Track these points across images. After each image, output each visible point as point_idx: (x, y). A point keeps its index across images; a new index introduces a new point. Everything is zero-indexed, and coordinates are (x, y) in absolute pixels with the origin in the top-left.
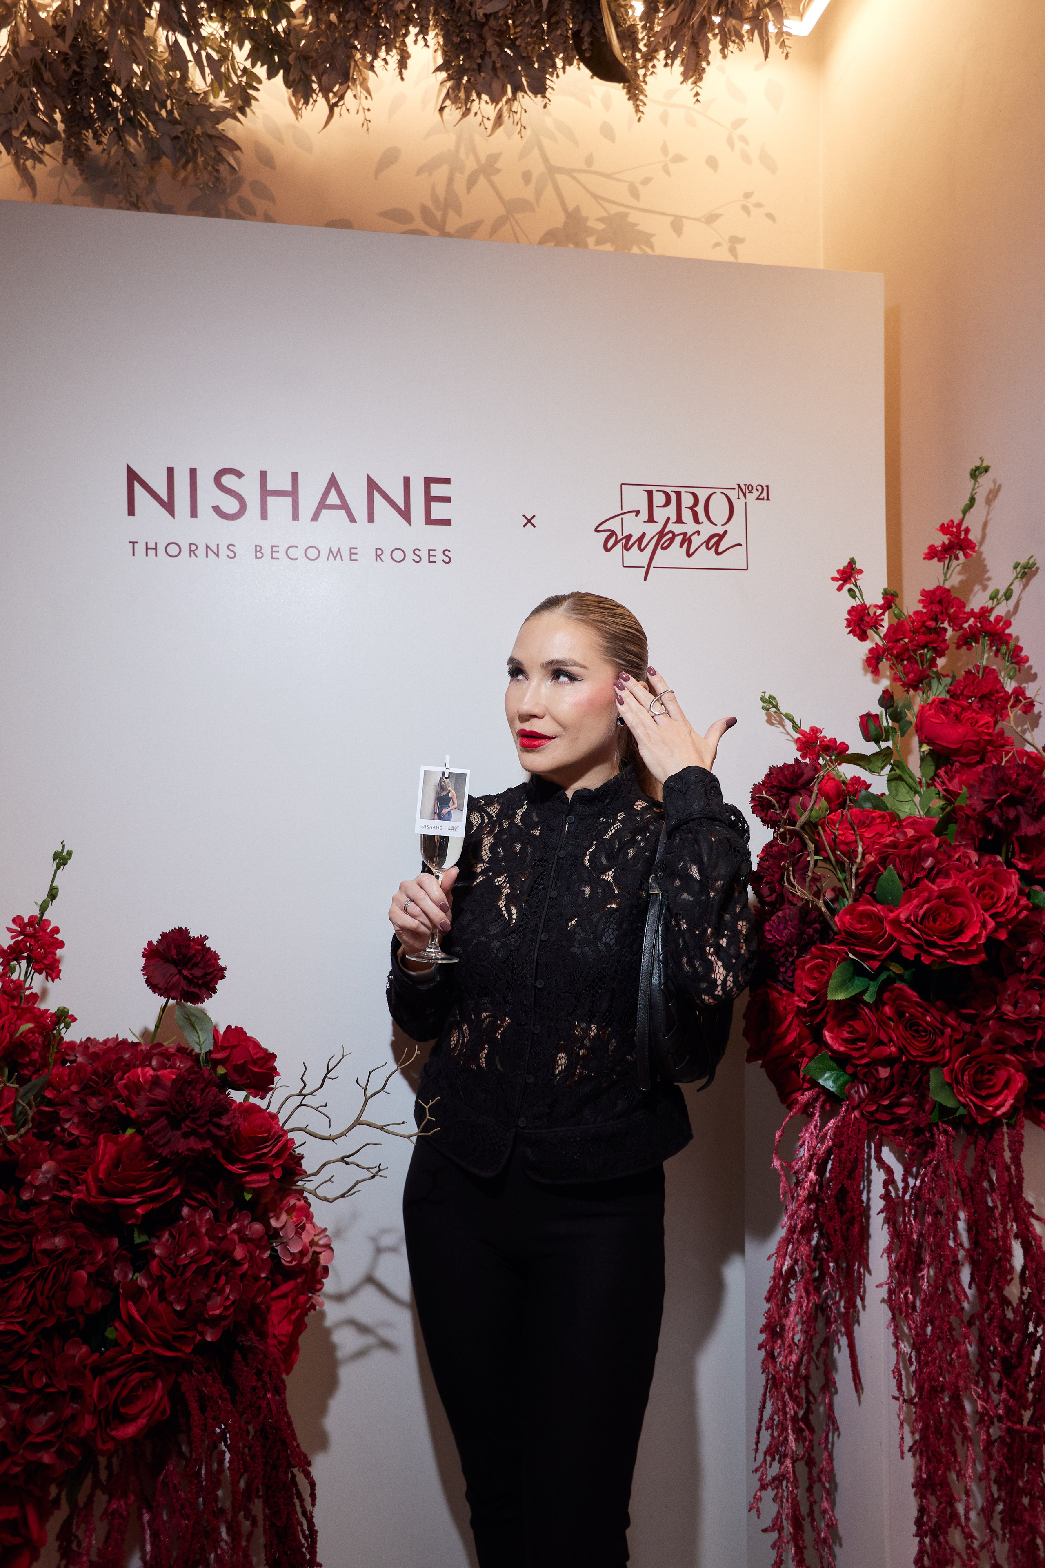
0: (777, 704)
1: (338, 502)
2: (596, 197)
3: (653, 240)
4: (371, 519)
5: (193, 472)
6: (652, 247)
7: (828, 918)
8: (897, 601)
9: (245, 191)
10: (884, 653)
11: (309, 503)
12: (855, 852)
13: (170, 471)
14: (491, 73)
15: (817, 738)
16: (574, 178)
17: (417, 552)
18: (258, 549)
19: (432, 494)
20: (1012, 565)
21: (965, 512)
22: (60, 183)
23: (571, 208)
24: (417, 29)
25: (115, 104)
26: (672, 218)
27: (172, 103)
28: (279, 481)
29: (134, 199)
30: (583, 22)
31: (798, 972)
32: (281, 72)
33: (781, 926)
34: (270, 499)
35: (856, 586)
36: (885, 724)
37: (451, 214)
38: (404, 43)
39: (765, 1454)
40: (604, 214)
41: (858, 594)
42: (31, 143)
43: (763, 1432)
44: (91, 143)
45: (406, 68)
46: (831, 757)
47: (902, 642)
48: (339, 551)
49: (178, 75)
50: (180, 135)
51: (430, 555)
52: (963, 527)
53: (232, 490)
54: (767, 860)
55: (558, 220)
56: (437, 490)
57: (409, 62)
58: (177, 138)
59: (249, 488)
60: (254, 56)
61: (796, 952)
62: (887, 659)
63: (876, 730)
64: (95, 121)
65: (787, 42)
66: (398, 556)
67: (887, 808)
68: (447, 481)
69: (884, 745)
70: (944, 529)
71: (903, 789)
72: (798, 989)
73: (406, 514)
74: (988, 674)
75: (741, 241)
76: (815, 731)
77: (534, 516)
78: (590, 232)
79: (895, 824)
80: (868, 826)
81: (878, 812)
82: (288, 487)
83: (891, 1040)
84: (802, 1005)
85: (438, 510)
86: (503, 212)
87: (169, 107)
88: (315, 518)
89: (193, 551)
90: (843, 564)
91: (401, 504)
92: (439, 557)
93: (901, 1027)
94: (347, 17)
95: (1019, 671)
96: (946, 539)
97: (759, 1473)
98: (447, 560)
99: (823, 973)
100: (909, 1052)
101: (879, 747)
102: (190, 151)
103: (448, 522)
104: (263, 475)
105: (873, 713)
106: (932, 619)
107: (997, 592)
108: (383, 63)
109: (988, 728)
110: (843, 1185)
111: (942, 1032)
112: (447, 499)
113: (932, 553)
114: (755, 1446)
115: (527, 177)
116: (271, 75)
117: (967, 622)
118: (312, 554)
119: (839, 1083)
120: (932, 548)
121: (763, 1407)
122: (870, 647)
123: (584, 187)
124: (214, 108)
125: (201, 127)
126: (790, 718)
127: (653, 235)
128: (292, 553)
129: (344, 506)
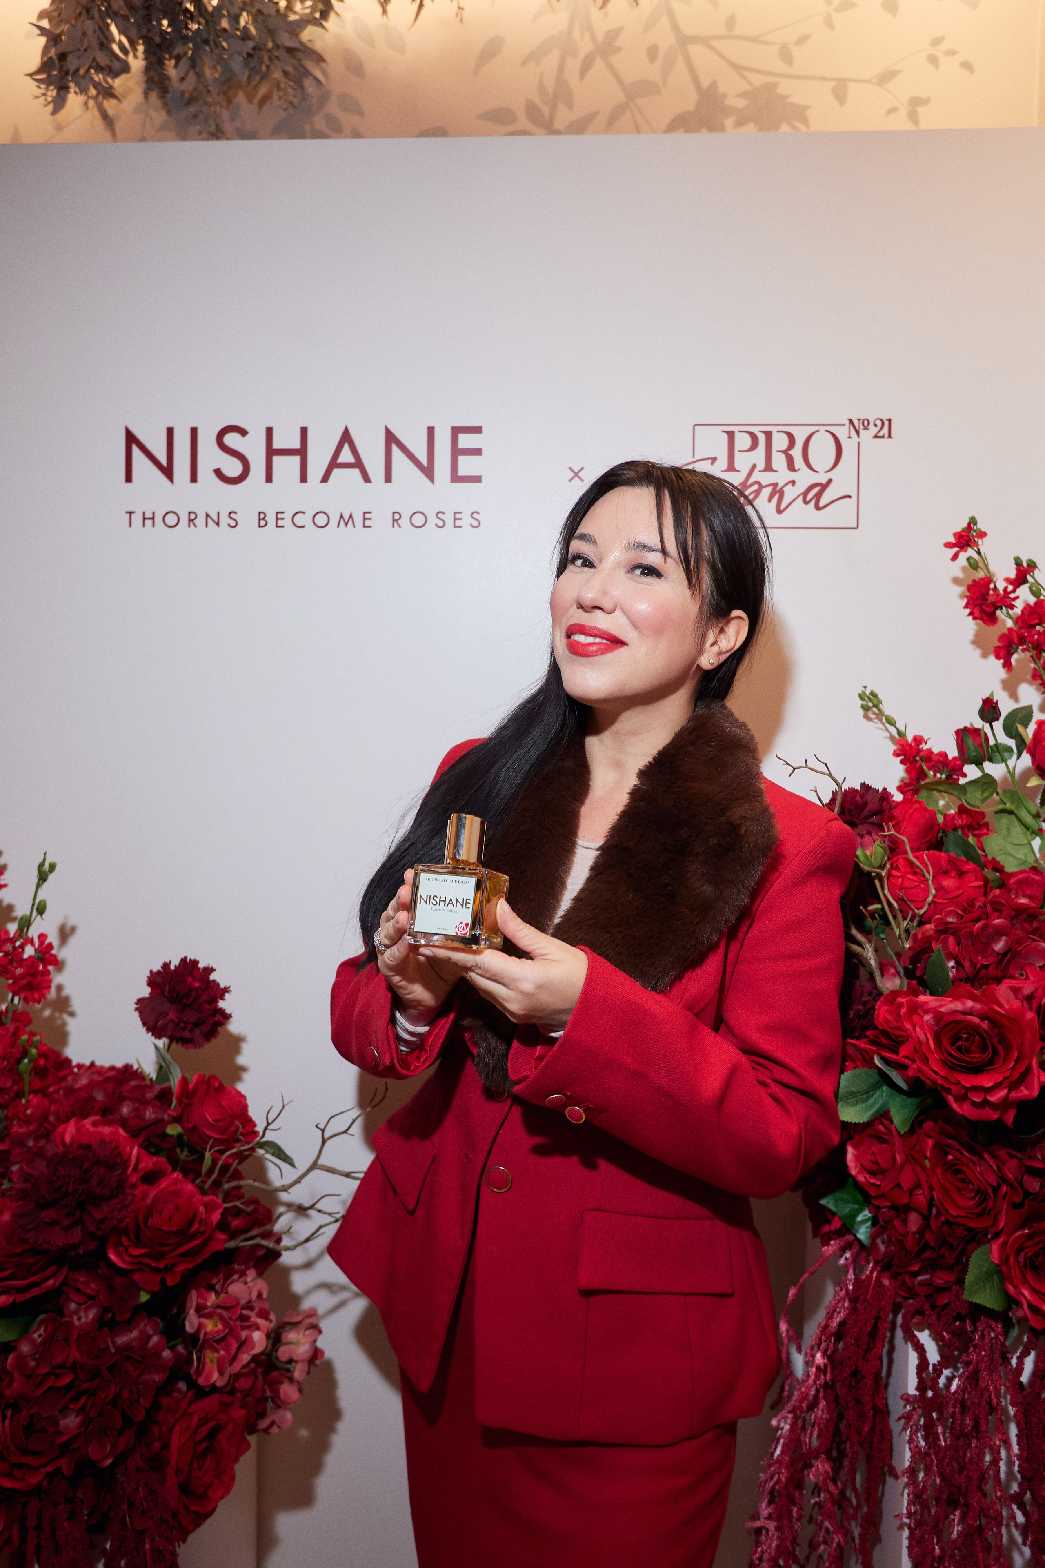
0: (880, 702)
2: (738, 68)
3: (809, 113)
4: (388, 478)
5: (194, 431)
6: (806, 123)
9: (333, 107)
10: (1019, 640)
11: (318, 461)
13: (170, 431)
15: (920, 751)
16: (711, 48)
17: (440, 515)
18: (262, 516)
22: (145, 120)
23: (705, 84)
25: (195, 27)
26: (833, 84)
28: (287, 439)
35: (979, 553)
37: (562, 108)
40: (748, 87)
41: (981, 564)
42: (98, 77)
46: (941, 775)
50: (251, 51)
51: (455, 519)
55: (690, 101)
56: (466, 441)
58: (249, 55)
62: (1024, 650)
63: (976, 749)
68: (478, 430)
71: (1016, 829)
73: (428, 471)
75: (926, 102)
76: (918, 740)
77: (583, 468)
78: (728, 111)
82: (297, 445)
85: (466, 466)
86: (622, 98)
87: (242, 22)
88: (325, 479)
89: (193, 520)
90: (960, 525)
91: (424, 461)
92: (466, 520)
93: (939, 1170)
98: (475, 523)
100: (947, 1210)
101: (982, 771)
102: (264, 68)
103: (477, 479)
104: (269, 431)
105: (973, 726)
111: (996, 1189)
112: (478, 452)
115: (652, 53)
122: (999, 634)
123: (722, 56)
124: (293, 17)
125: (273, 41)
126: (893, 722)
127: (807, 108)
128: (299, 520)
129: (358, 464)
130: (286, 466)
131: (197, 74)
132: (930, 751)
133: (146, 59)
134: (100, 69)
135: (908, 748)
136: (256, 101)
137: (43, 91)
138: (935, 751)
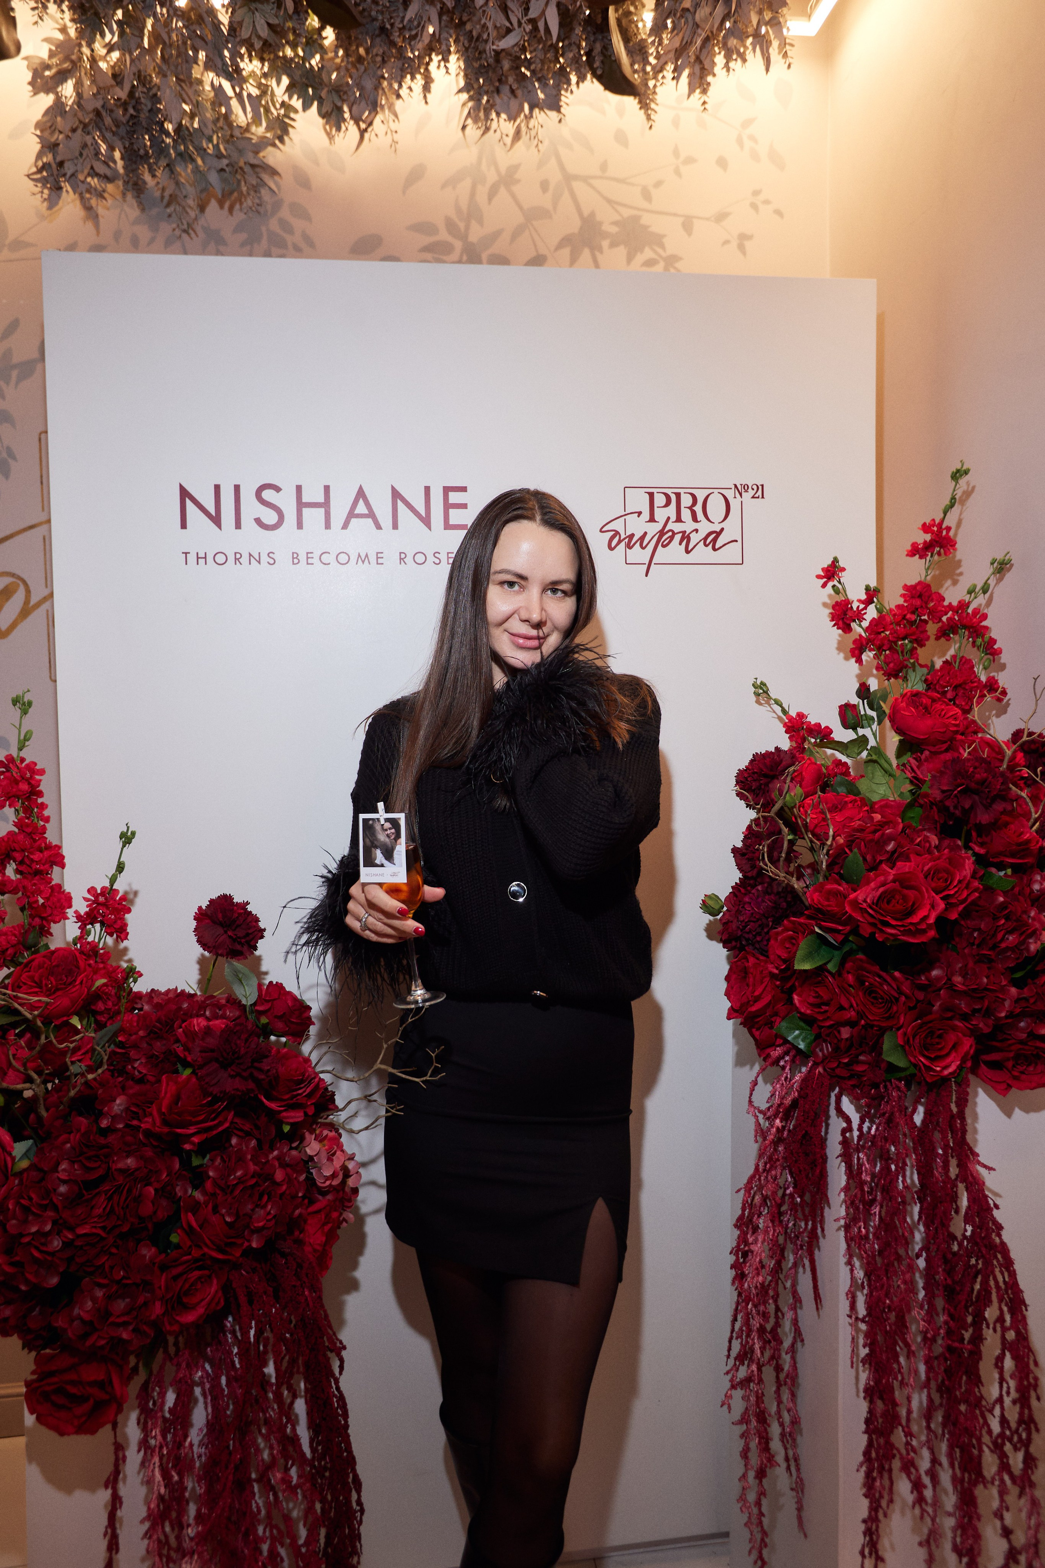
0: (767, 688)
1: (366, 512)
2: (611, 203)
3: (665, 240)
4: (395, 526)
5: (237, 488)
6: (663, 248)
7: (801, 894)
8: (879, 595)
9: (285, 213)
10: (867, 644)
12: (827, 834)
13: (217, 487)
14: (509, 94)
15: (803, 723)
16: (591, 185)
17: (437, 555)
18: (295, 556)
19: (451, 501)
20: (990, 560)
21: (945, 513)
22: (120, 214)
23: (586, 213)
24: (440, 57)
25: (168, 140)
26: (683, 219)
27: (218, 136)
28: (313, 494)
29: (185, 227)
30: (594, 41)
31: (772, 942)
32: (316, 103)
33: (760, 899)
34: (305, 511)
35: (840, 582)
36: (862, 713)
37: (474, 225)
38: (427, 69)
39: (736, 1359)
40: (618, 218)
41: (841, 590)
42: (94, 182)
43: (734, 1341)
44: (147, 177)
45: (429, 92)
46: (815, 740)
47: (883, 635)
48: (367, 555)
49: (223, 110)
50: (225, 167)
51: (448, 558)
52: (944, 526)
53: (271, 504)
54: (749, 838)
55: (575, 225)
56: (454, 498)
57: (433, 86)
58: (222, 170)
59: (286, 501)
60: (290, 89)
61: (771, 924)
62: (871, 650)
63: (854, 719)
64: (150, 157)
65: (789, 53)
66: (420, 559)
67: (859, 793)
68: (464, 489)
69: (861, 732)
70: (926, 528)
71: (879, 773)
72: (772, 957)
73: (426, 521)
74: (963, 664)
75: (750, 238)
76: (801, 715)
78: (604, 235)
79: (866, 808)
80: (840, 810)
81: (852, 797)
82: (321, 500)
83: (852, 1006)
84: (776, 971)
85: (456, 517)
86: (522, 220)
87: (215, 142)
88: (345, 526)
89: (238, 559)
90: (827, 562)
91: (422, 512)
93: (860, 993)
94: (375, 51)
95: (994, 661)
96: (928, 537)
97: (730, 1376)
99: (794, 943)
100: (867, 1017)
101: (857, 734)
102: (235, 181)
103: (465, 527)
104: (299, 488)
105: (852, 702)
106: (913, 613)
107: (975, 586)
108: (408, 91)
109: (955, 719)
110: (806, 1132)
111: (897, 1000)
112: (464, 506)
113: (916, 551)
114: (726, 1353)
115: (544, 186)
116: (306, 107)
117: (946, 614)
118: (342, 559)
119: (808, 1041)
120: (914, 545)
121: (735, 1319)
122: (853, 639)
123: (599, 193)
124: (255, 140)
125: (243, 159)
126: (779, 703)
127: (664, 236)
128: (325, 558)
129: (371, 515)
130: (314, 516)
132: (809, 722)
134: (93, 173)
135: (794, 721)
136: (226, 206)
137: (39, 189)
138: (813, 723)
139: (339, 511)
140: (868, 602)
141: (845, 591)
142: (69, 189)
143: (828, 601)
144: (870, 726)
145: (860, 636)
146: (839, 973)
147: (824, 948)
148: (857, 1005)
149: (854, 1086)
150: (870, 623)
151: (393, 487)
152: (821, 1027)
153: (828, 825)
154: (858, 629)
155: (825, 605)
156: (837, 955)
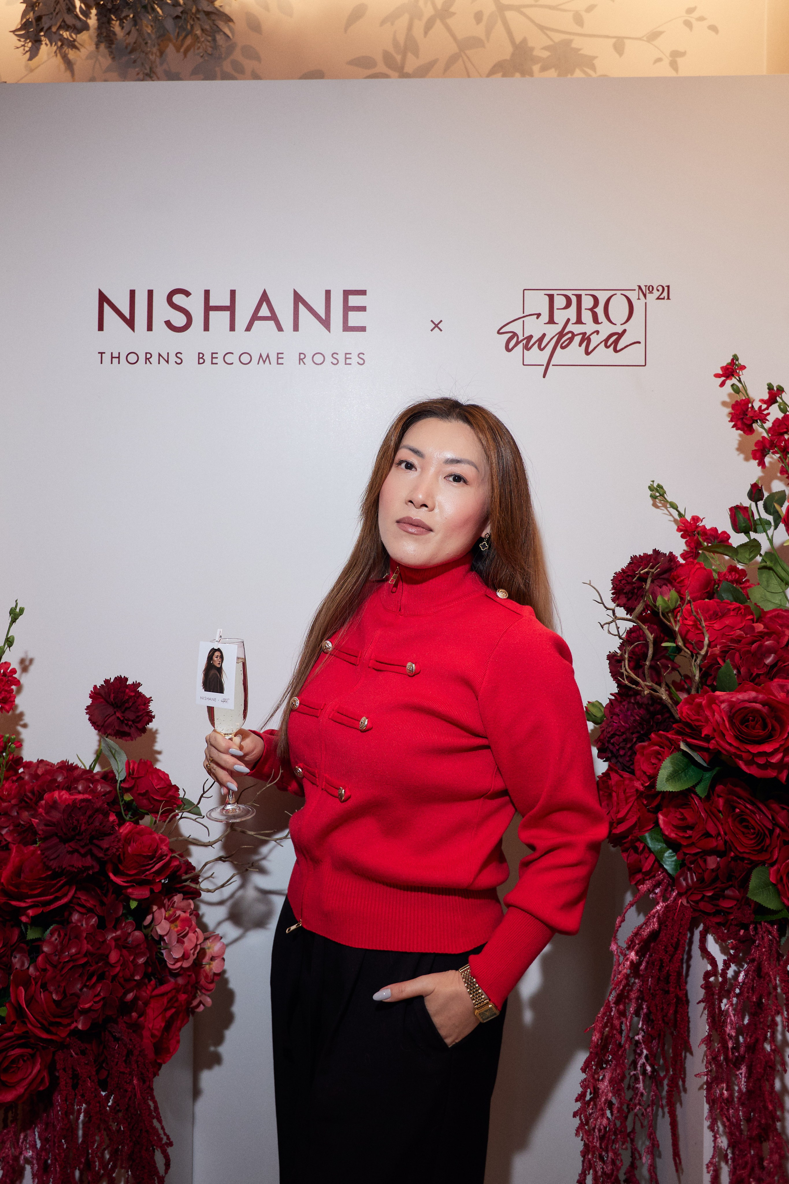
0: (664, 492)
1: (268, 314)
2: (542, 28)
3: (596, 62)
4: (296, 328)
5: (150, 293)
6: (594, 69)
7: (670, 705)
8: (784, 394)
9: (237, 55)
10: (770, 446)
12: (702, 643)
13: (132, 293)
15: (698, 527)
16: (524, 14)
17: (335, 356)
18: (201, 356)
19: (350, 305)
23: (518, 40)
26: (614, 40)
28: (220, 298)
31: (638, 756)
34: (212, 314)
35: (740, 381)
36: (756, 516)
37: (410, 57)
40: (550, 43)
41: (742, 389)
42: (66, 34)
44: (117, 29)
47: (785, 436)
48: (268, 356)
50: (180, 15)
51: (346, 358)
53: (180, 307)
54: (626, 645)
55: (506, 53)
56: (354, 301)
58: (177, 17)
59: (195, 305)
61: (636, 738)
62: (774, 453)
63: (745, 522)
66: (320, 361)
67: (748, 601)
68: (363, 292)
69: (754, 536)
71: (774, 580)
72: (638, 773)
73: (326, 323)
75: (682, 54)
76: (696, 519)
77: (441, 321)
78: (535, 60)
79: (750, 617)
80: (721, 617)
81: (738, 605)
82: (227, 303)
83: (719, 834)
84: (642, 788)
85: (355, 319)
86: (456, 50)
88: (249, 328)
89: (148, 359)
90: (726, 361)
91: (323, 315)
92: (354, 359)
93: (730, 820)
98: (361, 362)
99: (658, 759)
100: (736, 848)
101: (749, 537)
103: (362, 329)
104: (207, 293)
105: (744, 504)
111: (771, 832)
112: (363, 309)
115: (478, 17)
118: (245, 359)
122: (755, 440)
123: (531, 20)
125: (196, 7)
126: (675, 507)
127: (595, 58)
128: (228, 358)
129: (274, 317)
130: (220, 319)
131: (137, 30)
132: (704, 526)
133: (98, 20)
134: (67, 27)
135: (688, 524)
136: (182, 50)
137: (22, 44)
138: (708, 527)
139: (243, 315)
140: (771, 400)
141: (746, 391)
142: (48, 42)
143: (727, 400)
144: (765, 531)
145: (763, 437)
146: (708, 797)
147: (693, 769)
148: (725, 834)
149: (719, 924)
150: (773, 423)
151: (295, 292)
152: (685, 854)
153: (703, 633)
154: (761, 431)
155: (724, 404)
156: (708, 775)
